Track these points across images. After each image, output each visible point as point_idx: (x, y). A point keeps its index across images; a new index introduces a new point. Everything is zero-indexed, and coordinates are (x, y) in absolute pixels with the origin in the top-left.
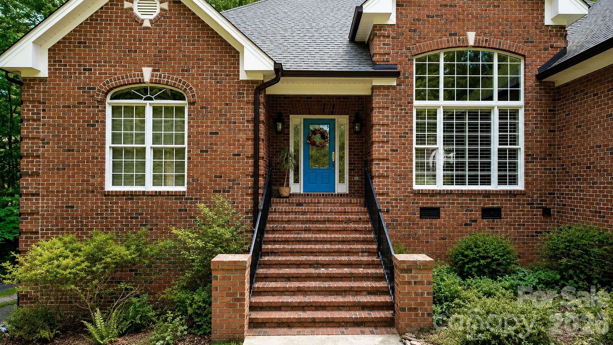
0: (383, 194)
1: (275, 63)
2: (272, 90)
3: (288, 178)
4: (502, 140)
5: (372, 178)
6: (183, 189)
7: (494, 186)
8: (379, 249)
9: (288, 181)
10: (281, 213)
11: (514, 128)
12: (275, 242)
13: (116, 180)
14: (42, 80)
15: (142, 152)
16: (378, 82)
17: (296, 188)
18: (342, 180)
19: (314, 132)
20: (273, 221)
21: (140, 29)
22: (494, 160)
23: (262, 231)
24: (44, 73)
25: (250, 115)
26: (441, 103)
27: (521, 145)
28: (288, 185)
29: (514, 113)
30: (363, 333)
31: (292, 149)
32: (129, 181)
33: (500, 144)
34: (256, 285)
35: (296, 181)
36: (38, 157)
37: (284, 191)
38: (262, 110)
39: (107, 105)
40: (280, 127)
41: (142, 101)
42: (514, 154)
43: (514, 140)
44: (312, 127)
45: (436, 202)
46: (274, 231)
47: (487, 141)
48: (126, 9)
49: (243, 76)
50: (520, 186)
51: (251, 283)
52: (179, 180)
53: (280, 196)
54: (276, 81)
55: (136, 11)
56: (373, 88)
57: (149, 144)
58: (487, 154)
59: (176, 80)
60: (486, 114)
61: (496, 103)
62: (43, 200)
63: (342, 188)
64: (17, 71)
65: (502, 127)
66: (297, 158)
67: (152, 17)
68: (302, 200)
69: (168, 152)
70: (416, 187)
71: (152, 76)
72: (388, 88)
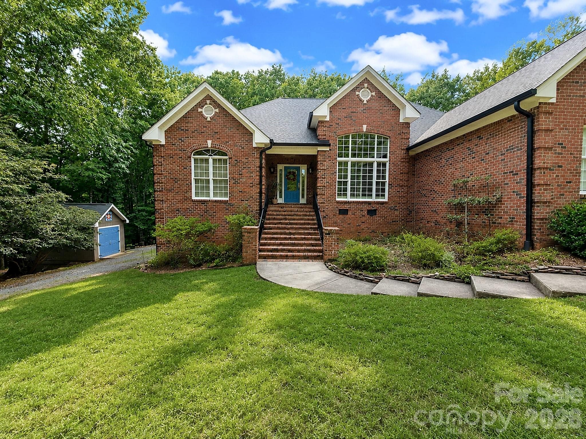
0: (322, 203)
1: (270, 139)
2: (268, 152)
3: (276, 195)
4: (378, 177)
5: (317, 195)
6: (227, 199)
7: (374, 199)
8: (318, 228)
9: (276, 197)
10: (272, 211)
11: (384, 171)
12: (269, 224)
13: (197, 194)
14: (163, 146)
15: (208, 181)
16: (320, 148)
17: (280, 201)
18: (303, 197)
19: (290, 173)
20: (269, 215)
21: (206, 122)
22: (374, 187)
23: (264, 217)
24: (163, 142)
25: (258, 164)
26: (350, 159)
27: (387, 180)
28: (276, 199)
29: (384, 165)
30: (309, 261)
31: (278, 181)
32: (202, 195)
33: (377, 179)
34: (262, 241)
35: (281, 197)
36: (162, 183)
37: (275, 201)
38: (263, 161)
39: (192, 158)
40: (272, 170)
41: (207, 156)
42: (383, 184)
43: (384, 177)
44: (288, 170)
45: (346, 207)
46: (269, 219)
47: (371, 177)
48: (199, 112)
49: (254, 145)
50: (386, 200)
51: (259, 240)
52: (226, 195)
53: (272, 204)
54: (270, 148)
55: (204, 113)
56: (318, 151)
57: (211, 177)
58: (371, 184)
59: (223, 147)
60: (371, 164)
61: (376, 160)
62: (165, 203)
63: (303, 201)
64: (151, 141)
65: (378, 171)
66: (281, 185)
67: (210, 116)
68: (283, 205)
69: (221, 181)
70: (337, 199)
71: (212, 144)
72: (325, 151)
